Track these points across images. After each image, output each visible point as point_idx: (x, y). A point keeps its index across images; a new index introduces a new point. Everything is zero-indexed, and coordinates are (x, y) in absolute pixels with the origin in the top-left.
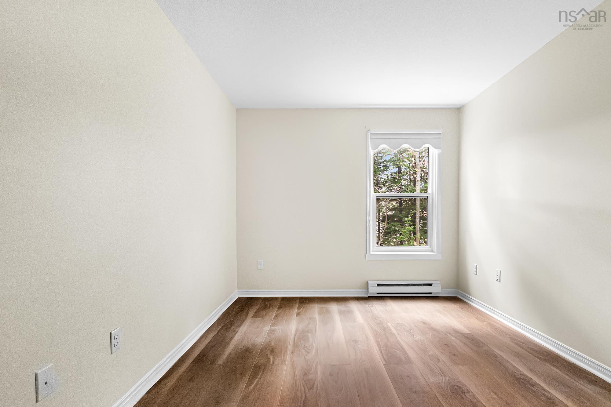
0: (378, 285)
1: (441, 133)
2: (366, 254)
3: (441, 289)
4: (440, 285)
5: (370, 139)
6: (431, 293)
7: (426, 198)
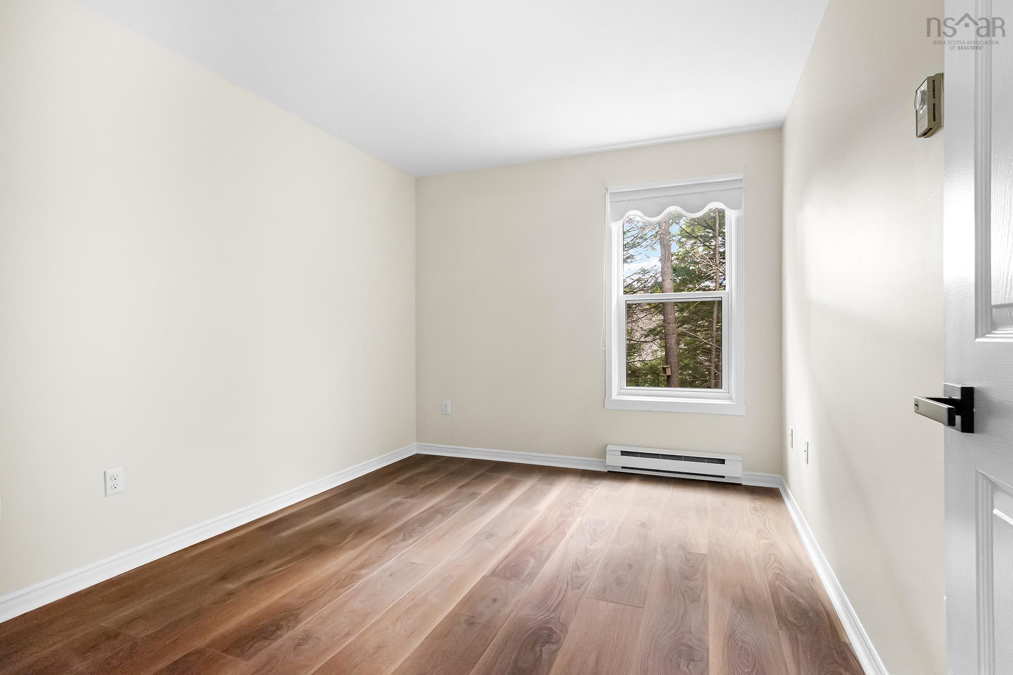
0: (624, 453)
1: (741, 179)
2: (605, 398)
3: (743, 470)
4: (741, 464)
5: (610, 202)
6: (723, 477)
7: (720, 299)
